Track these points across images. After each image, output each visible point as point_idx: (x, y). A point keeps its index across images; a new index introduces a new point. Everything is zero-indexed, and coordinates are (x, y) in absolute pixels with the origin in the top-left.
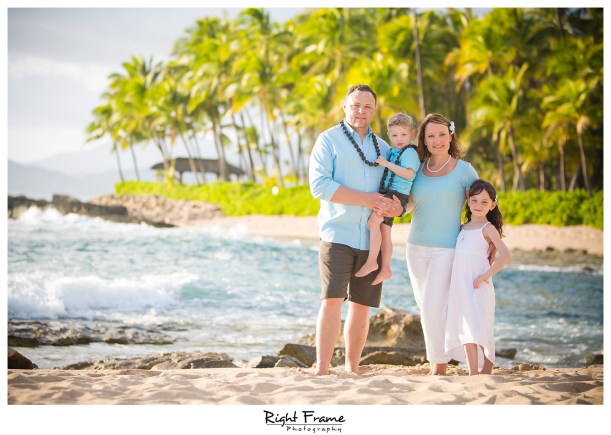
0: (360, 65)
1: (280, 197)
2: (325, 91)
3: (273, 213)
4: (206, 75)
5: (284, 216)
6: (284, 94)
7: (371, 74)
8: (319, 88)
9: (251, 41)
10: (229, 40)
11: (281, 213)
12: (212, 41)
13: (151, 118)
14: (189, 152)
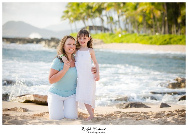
3: (120, 42)
5: (123, 43)
13: (81, 14)
14: (93, 23)
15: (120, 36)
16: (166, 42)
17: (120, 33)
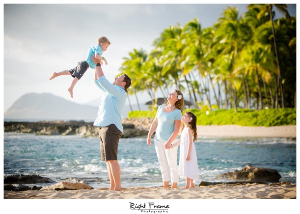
0: (246, 48)
1: (210, 116)
2: (230, 62)
3: (207, 124)
4: (170, 57)
5: (212, 125)
6: (209, 64)
7: (253, 53)
8: (226, 61)
9: (192, 38)
10: (182, 39)
11: (210, 124)
12: (172, 40)
13: (144, 79)
14: (164, 95)
15: (208, 113)
16: (279, 121)
17: (208, 110)
